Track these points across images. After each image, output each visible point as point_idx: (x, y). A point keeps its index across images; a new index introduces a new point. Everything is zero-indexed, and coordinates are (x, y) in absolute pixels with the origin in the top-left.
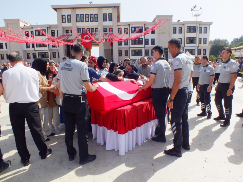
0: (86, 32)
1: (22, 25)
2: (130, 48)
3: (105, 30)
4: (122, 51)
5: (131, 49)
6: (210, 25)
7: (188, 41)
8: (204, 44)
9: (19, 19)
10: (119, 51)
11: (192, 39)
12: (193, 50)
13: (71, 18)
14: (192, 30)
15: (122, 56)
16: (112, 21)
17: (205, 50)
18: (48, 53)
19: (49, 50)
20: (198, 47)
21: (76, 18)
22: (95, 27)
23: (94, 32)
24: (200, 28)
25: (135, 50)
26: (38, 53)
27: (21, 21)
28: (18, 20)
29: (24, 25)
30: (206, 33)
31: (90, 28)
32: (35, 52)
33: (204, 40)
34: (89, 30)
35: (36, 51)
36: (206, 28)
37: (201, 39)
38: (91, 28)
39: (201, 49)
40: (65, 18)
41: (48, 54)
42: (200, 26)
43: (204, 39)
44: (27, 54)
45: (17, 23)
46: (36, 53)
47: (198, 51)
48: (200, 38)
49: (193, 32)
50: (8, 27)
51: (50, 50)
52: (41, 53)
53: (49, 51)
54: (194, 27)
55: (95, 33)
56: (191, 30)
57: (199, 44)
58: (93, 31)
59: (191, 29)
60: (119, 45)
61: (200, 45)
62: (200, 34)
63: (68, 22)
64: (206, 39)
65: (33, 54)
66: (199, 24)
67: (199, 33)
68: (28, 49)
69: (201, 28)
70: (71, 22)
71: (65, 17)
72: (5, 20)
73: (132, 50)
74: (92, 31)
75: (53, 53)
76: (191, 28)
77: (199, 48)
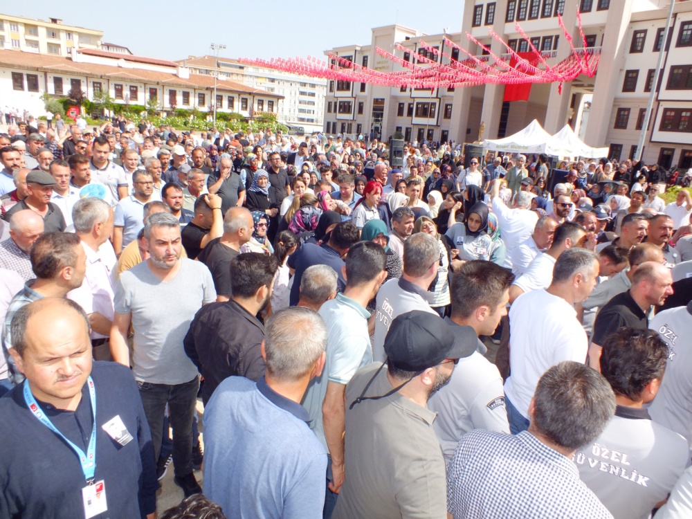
0: (528, 51)
1: (399, 37)
2: (661, 103)
3: (589, 40)
4: (631, 111)
5: (663, 105)
9: (395, 25)
10: (620, 110)
13: (494, 12)
15: (625, 127)
16: (607, 8)
18: (435, 104)
19: (437, 97)
21: (508, 10)
22: (554, 34)
23: (550, 49)
25: (678, 111)
26: (418, 104)
27: (398, 29)
28: (393, 28)
29: (407, 38)
31: (541, 35)
32: (411, 101)
34: (538, 44)
35: (414, 98)
38: (545, 38)
40: (481, 14)
41: (435, 108)
44: (400, 104)
45: (390, 35)
46: (413, 104)
50: (375, 45)
51: (440, 99)
52: (423, 104)
53: (437, 101)
55: (552, 51)
58: (549, 44)
60: (625, 89)
63: (487, 23)
65: (409, 105)
68: (403, 94)
70: (492, 23)
71: (482, 11)
72: (374, 31)
73: (666, 110)
74: (545, 45)
75: (447, 105)
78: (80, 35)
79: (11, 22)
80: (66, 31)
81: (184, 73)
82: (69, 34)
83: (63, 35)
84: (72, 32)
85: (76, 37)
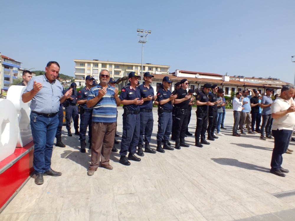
78: (161, 68)
79: (135, 66)
80: (156, 67)
81: (227, 79)
82: (157, 68)
83: (154, 69)
84: (158, 67)
85: (159, 69)
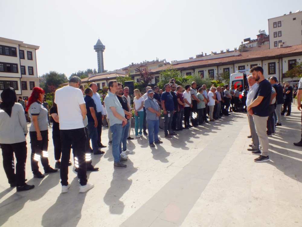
6: (36, 49)
7: (3, 69)
8: (29, 74)
11: (9, 65)
12: (14, 83)
14: (8, 52)
17: (32, 83)
20: (21, 78)
24: (20, 50)
30: (31, 59)
33: (29, 69)
36: (31, 52)
37: (24, 67)
39: (26, 82)
42: (21, 49)
43: (29, 67)
47: (22, 84)
48: (21, 65)
49: (9, 55)
54: (10, 48)
56: (6, 52)
57: (22, 74)
59: (6, 50)
61: (23, 76)
62: (21, 60)
64: (32, 68)
66: (19, 45)
67: (20, 58)
69: (23, 51)
76: (6, 48)
77: (22, 80)
